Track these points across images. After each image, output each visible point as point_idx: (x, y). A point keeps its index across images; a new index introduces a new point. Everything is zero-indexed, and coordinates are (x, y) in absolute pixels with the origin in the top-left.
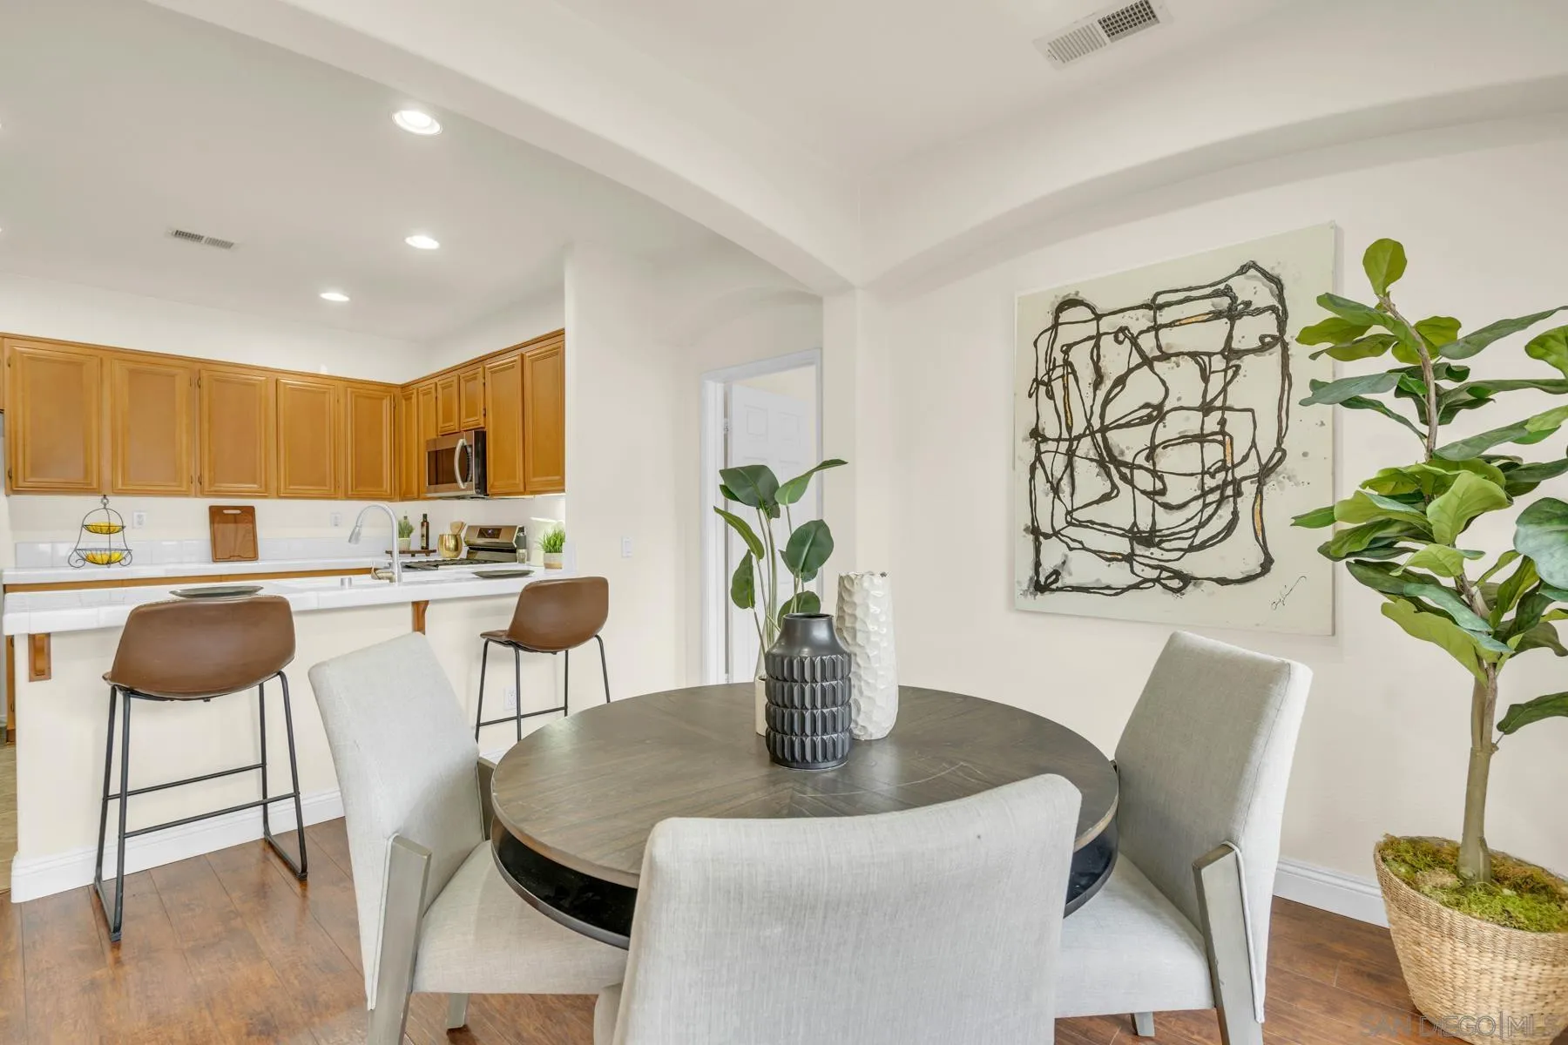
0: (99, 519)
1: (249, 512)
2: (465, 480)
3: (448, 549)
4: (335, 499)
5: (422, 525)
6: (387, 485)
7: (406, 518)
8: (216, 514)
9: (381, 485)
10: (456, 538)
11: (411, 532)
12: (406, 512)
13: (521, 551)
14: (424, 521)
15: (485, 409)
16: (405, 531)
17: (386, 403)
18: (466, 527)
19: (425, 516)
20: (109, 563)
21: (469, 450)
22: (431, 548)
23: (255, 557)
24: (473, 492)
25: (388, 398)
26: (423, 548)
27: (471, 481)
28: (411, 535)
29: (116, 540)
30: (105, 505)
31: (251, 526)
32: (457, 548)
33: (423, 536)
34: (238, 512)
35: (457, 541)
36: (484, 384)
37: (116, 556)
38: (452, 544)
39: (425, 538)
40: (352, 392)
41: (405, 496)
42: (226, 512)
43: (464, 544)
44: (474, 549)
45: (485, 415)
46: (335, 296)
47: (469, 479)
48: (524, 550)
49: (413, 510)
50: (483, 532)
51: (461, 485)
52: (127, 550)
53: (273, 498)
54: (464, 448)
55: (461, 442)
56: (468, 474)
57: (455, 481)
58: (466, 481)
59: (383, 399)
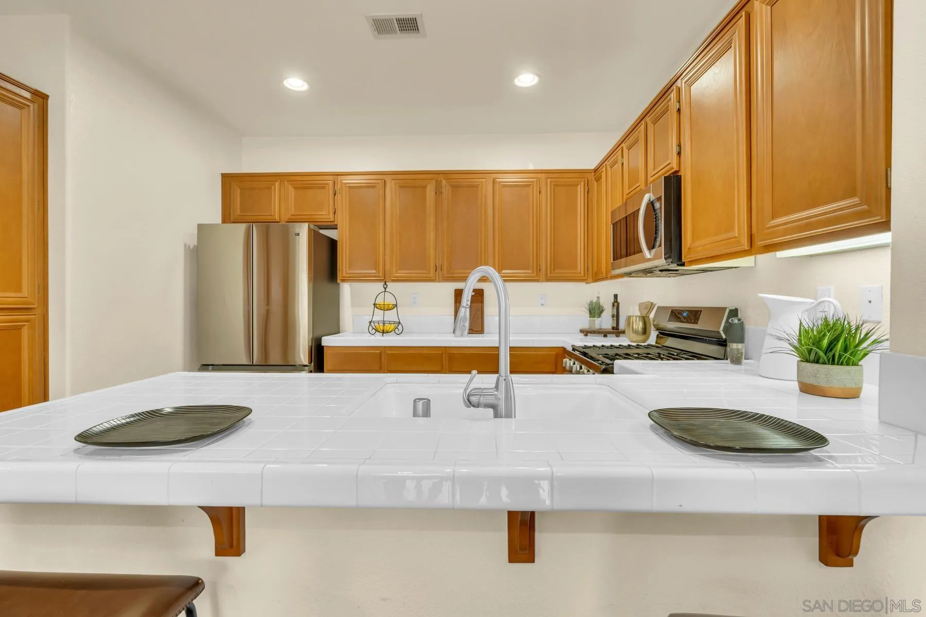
1: (480, 293)
2: (651, 247)
3: (637, 332)
4: (538, 281)
5: (613, 305)
6: (580, 267)
7: (598, 298)
8: (458, 295)
9: (576, 267)
10: (645, 320)
11: (602, 311)
12: (599, 293)
13: (734, 346)
14: (615, 302)
15: (679, 146)
16: (595, 310)
17: (580, 189)
18: (656, 308)
19: (616, 296)
20: (383, 332)
21: (657, 205)
22: (620, 328)
23: (482, 331)
24: (661, 262)
25: (582, 183)
26: (613, 328)
27: (660, 245)
28: (603, 314)
29: (391, 316)
30: (385, 289)
31: (480, 304)
32: (645, 331)
33: (613, 316)
35: (645, 323)
36: (679, 110)
37: (388, 327)
38: (639, 326)
39: (615, 319)
40: (551, 182)
41: (597, 277)
43: (653, 328)
44: (664, 333)
45: (679, 154)
46: (526, 80)
47: (658, 244)
48: (740, 346)
49: (603, 291)
50: (676, 314)
51: (647, 254)
52: (399, 323)
54: (651, 204)
55: (647, 198)
56: (656, 238)
57: (640, 251)
58: (653, 247)
59: (578, 185)
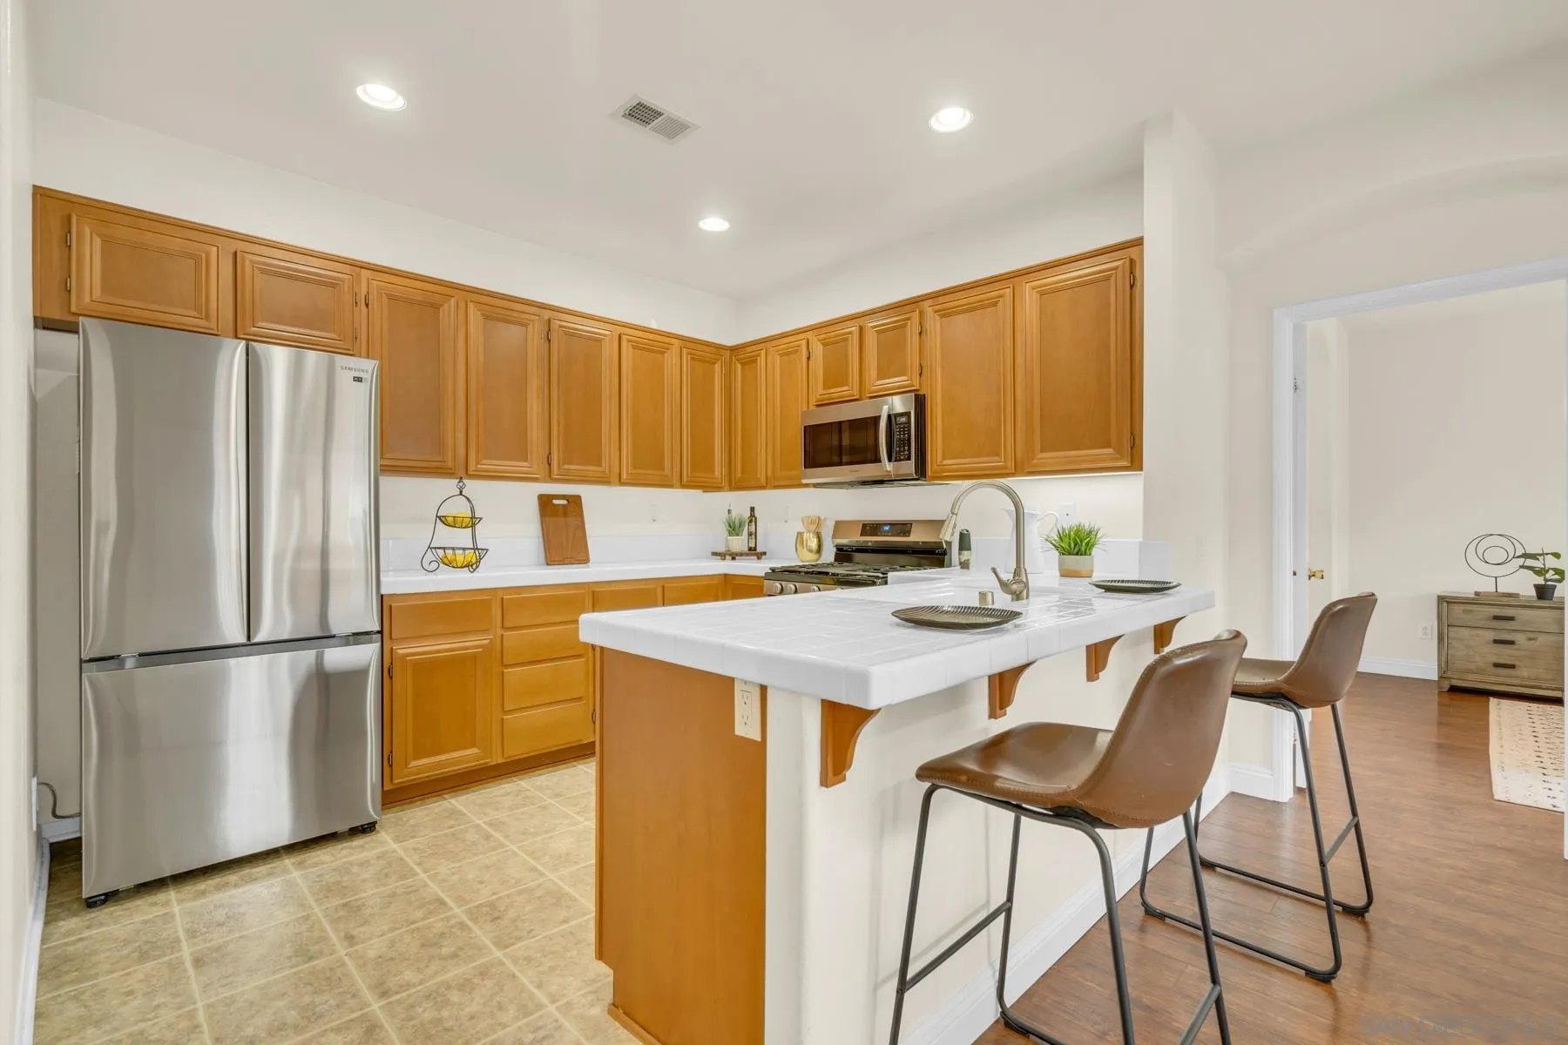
0: (458, 508)
1: (575, 501)
2: (893, 459)
3: (811, 551)
5: (750, 521)
6: (719, 470)
7: (735, 512)
8: (545, 502)
9: (712, 470)
11: (737, 529)
14: (752, 516)
15: (923, 366)
16: (732, 526)
17: (717, 369)
19: (752, 509)
20: (460, 566)
21: (903, 419)
22: (759, 550)
23: (584, 559)
25: (719, 362)
26: (750, 549)
27: (908, 459)
30: (460, 490)
31: (579, 520)
33: (751, 534)
34: (564, 502)
36: (922, 333)
37: (470, 556)
38: (812, 542)
39: (754, 537)
40: (689, 354)
42: (555, 502)
45: (923, 374)
47: (905, 457)
49: (741, 502)
50: (872, 529)
51: (887, 466)
52: (475, 549)
53: (615, 485)
54: (890, 418)
55: (887, 410)
57: (874, 462)
58: (897, 460)
59: (715, 363)
